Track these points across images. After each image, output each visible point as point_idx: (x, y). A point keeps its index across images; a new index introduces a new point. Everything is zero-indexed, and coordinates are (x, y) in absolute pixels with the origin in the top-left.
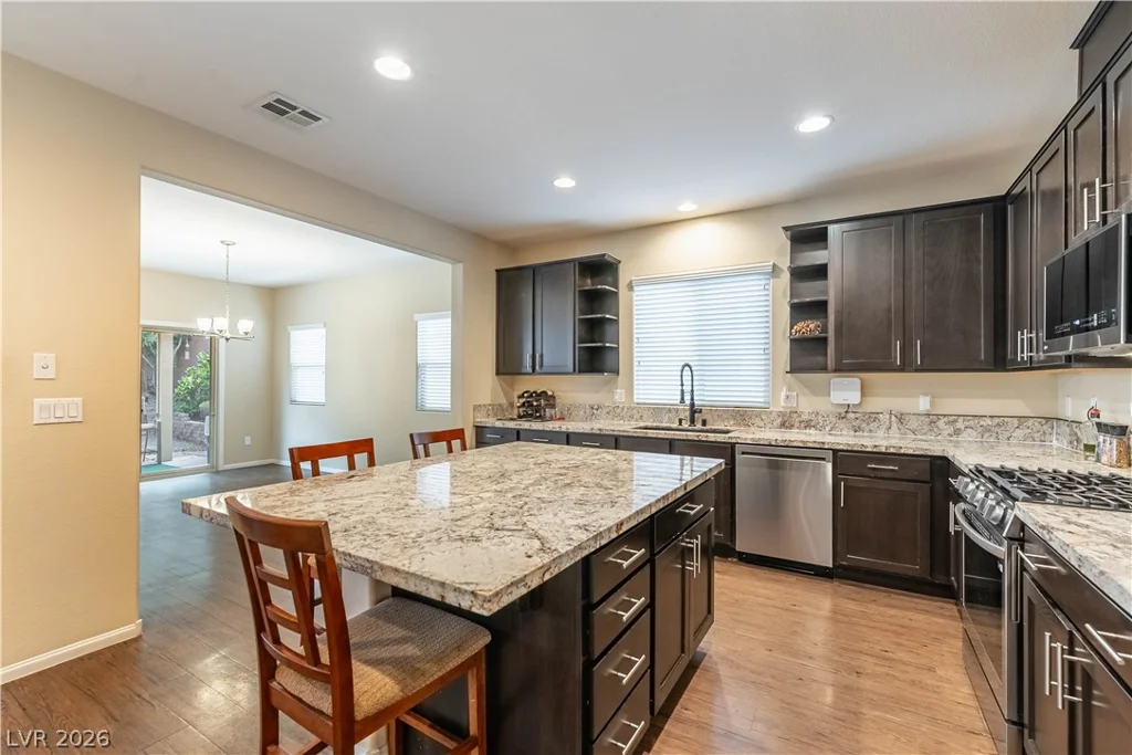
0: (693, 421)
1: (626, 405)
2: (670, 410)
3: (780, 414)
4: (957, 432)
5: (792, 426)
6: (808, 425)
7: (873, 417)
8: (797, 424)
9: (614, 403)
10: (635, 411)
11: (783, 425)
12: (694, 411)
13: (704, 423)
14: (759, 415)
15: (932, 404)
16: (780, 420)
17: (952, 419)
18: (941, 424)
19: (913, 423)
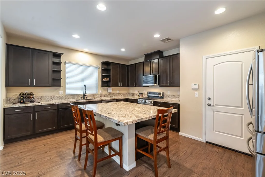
0: (84, 98)
1: (64, 95)
2: (77, 96)
3: (100, 95)
4: (121, 95)
5: (102, 97)
6: (104, 96)
7: (113, 94)
8: (103, 96)
9: (59, 95)
10: (67, 97)
11: (101, 97)
12: (84, 95)
13: (87, 98)
14: (96, 95)
15: (119, 92)
16: (100, 96)
17: (121, 94)
18: (120, 95)
19: (117, 95)
